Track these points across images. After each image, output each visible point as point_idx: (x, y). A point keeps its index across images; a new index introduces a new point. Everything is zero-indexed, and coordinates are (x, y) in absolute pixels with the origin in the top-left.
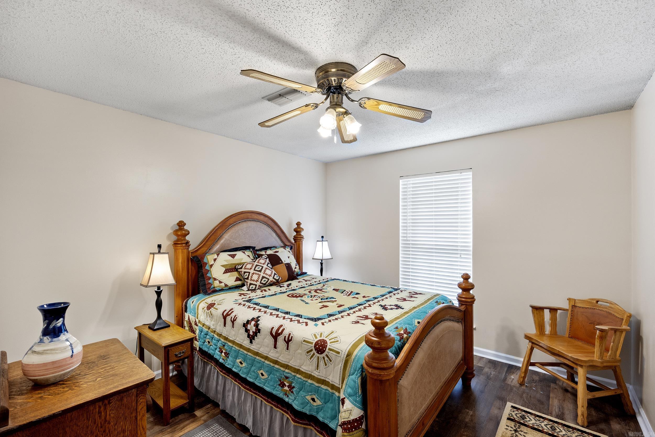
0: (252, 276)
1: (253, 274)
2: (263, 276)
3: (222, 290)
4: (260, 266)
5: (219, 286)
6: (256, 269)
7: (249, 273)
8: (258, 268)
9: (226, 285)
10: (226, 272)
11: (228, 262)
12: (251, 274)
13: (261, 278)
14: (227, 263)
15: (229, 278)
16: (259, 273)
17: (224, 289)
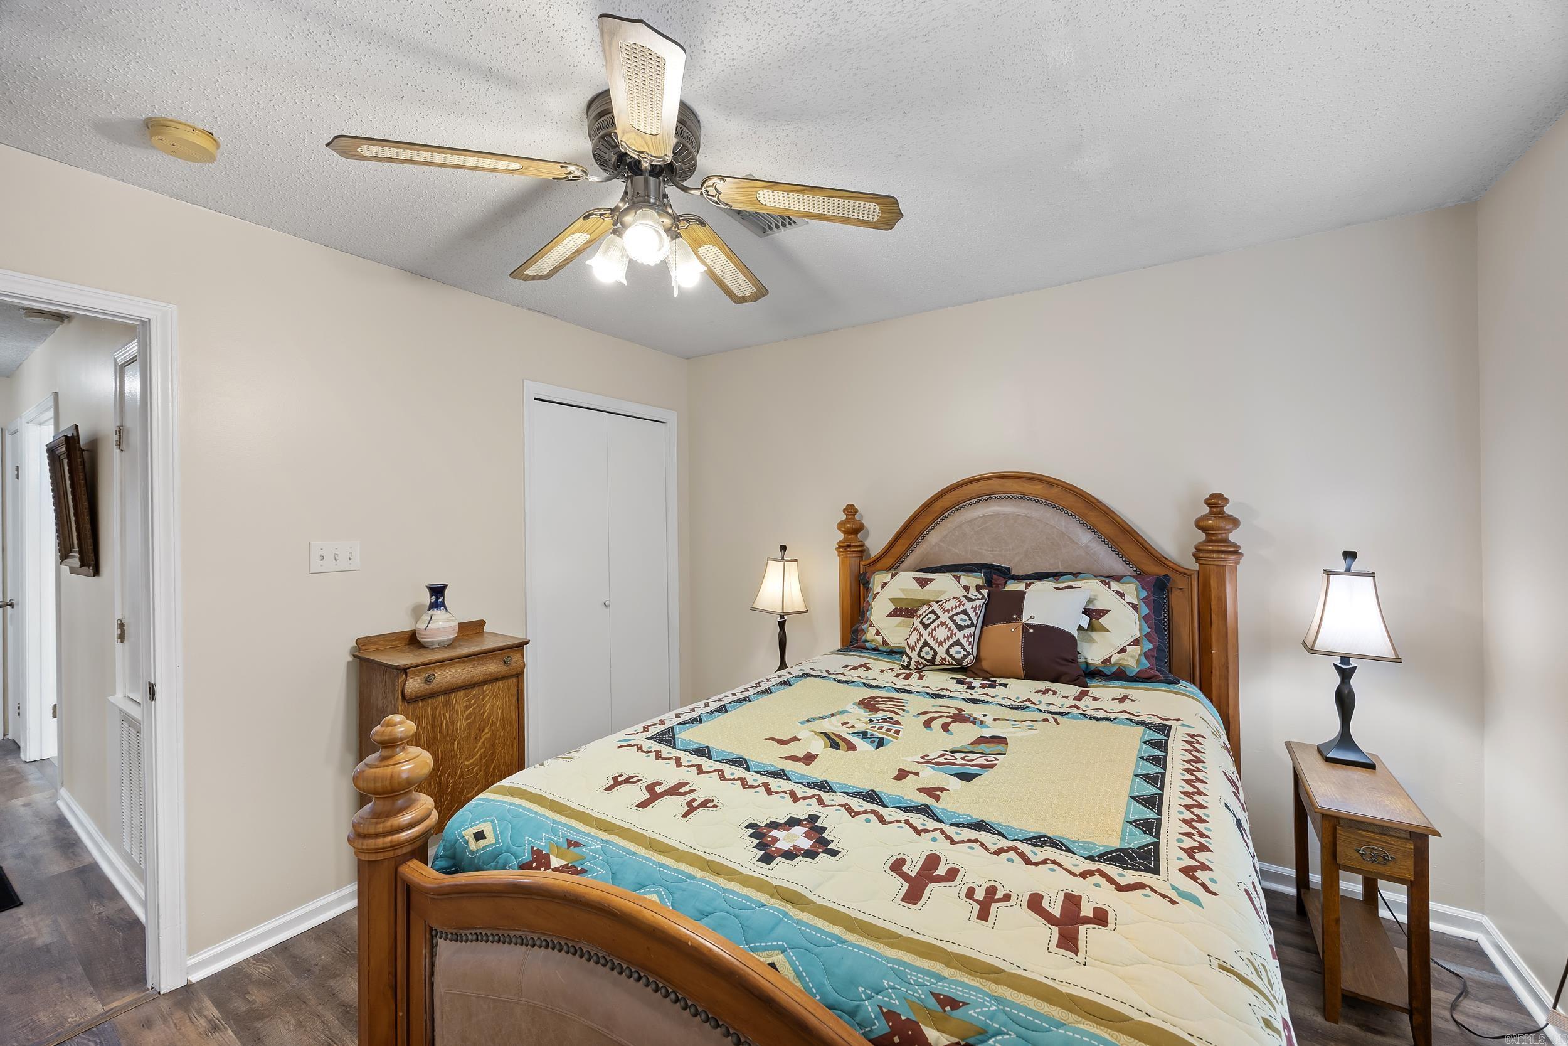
0: (938, 627)
1: (943, 624)
2: (959, 640)
3: (875, 649)
4: (970, 619)
5: (873, 641)
6: (955, 618)
7: (938, 617)
8: (962, 620)
9: (885, 643)
10: (894, 614)
11: (906, 596)
12: (938, 621)
13: (951, 641)
14: (903, 596)
15: (897, 628)
16: (956, 630)
17: (880, 649)
